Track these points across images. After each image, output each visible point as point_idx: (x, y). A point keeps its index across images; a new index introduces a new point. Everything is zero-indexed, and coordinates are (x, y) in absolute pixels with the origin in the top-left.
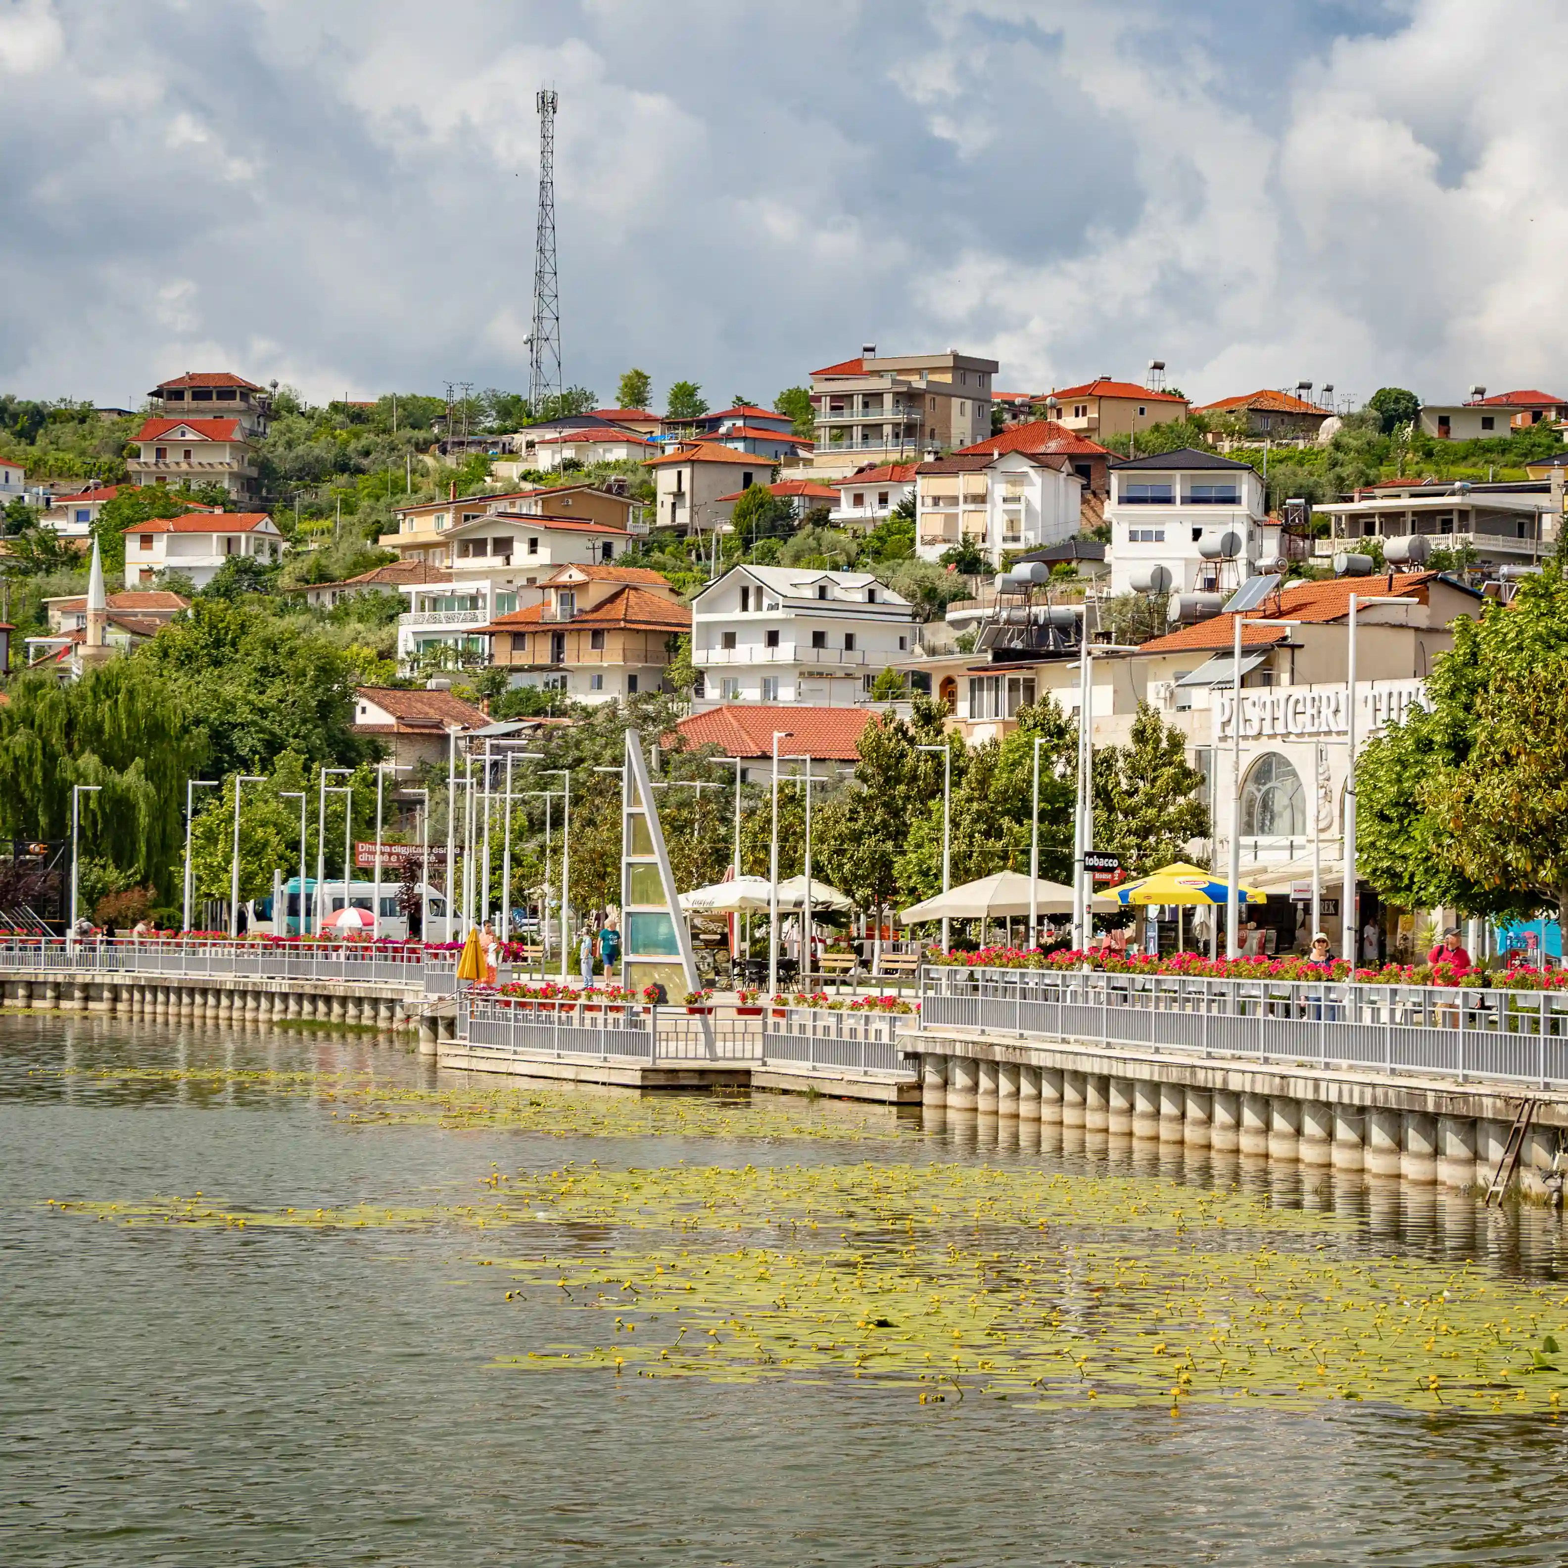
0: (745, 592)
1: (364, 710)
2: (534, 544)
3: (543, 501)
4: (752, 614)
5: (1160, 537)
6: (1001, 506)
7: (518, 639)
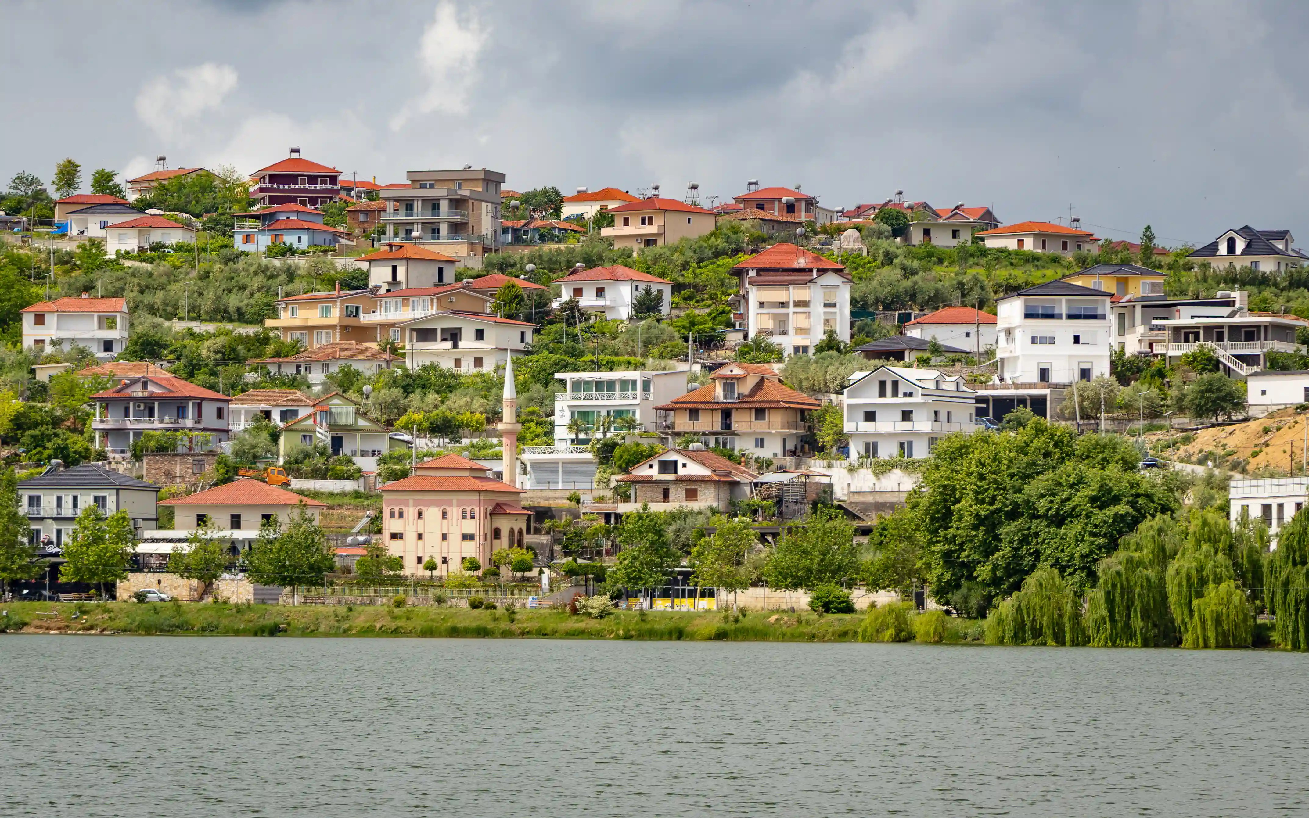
0: (883, 384)
1: (684, 465)
2: (480, 335)
3: (438, 299)
4: (889, 399)
5: (1052, 341)
6: (821, 309)
7: (694, 413)
